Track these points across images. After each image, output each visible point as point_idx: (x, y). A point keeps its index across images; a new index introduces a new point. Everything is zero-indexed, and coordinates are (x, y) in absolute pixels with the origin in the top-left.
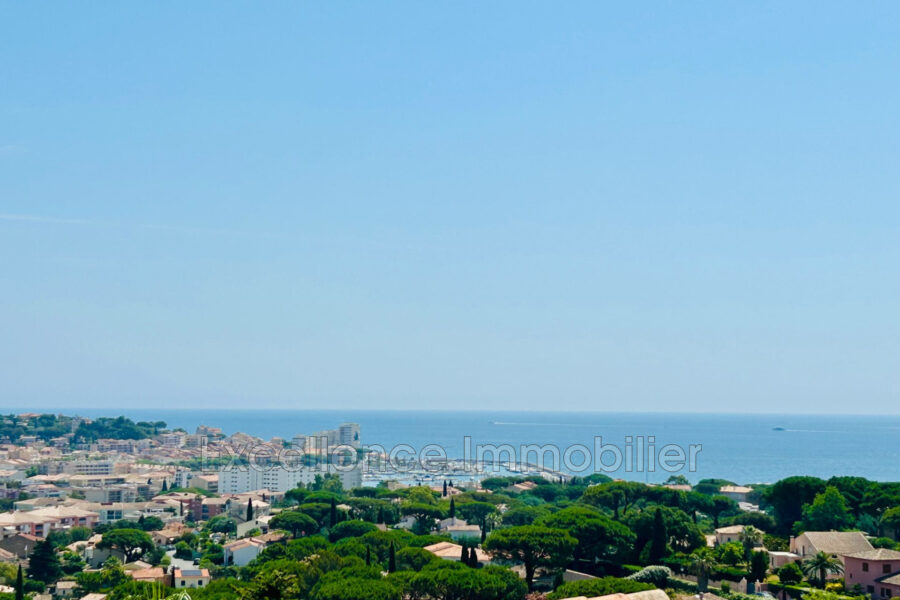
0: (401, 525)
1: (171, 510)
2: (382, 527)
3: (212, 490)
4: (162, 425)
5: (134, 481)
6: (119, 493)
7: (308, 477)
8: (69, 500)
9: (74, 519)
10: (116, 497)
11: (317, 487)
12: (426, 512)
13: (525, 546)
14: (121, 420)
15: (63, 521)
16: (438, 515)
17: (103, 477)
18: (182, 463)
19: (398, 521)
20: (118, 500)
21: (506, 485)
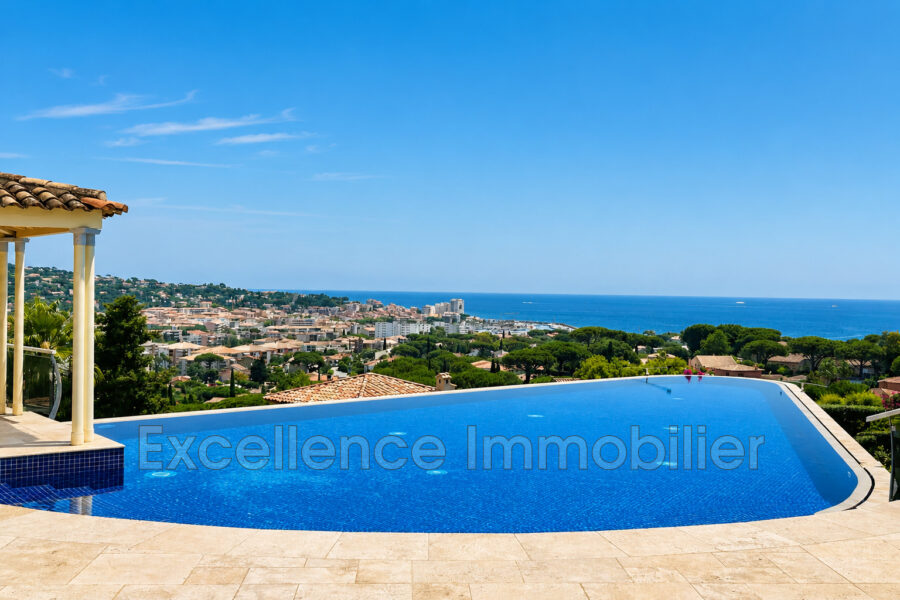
0: (470, 355)
1: (345, 346)
2: (458, 355)
3: (372, 335)
4: (346, 299)
5: (326, 329)
6: (316, 336)
7: (427, 328)
8: (285, 339)
9: (286, 349)
10: (314, 338)
11: (430, 334)
12: (486, 347)
13: (524, 361)
14: (322, 295)
15: (279, 351)
16: (492, 348)
17: (308, 328)
18: (356, 321)
19: (469, 352)
20: (316, 340)
21: (542, 334)
